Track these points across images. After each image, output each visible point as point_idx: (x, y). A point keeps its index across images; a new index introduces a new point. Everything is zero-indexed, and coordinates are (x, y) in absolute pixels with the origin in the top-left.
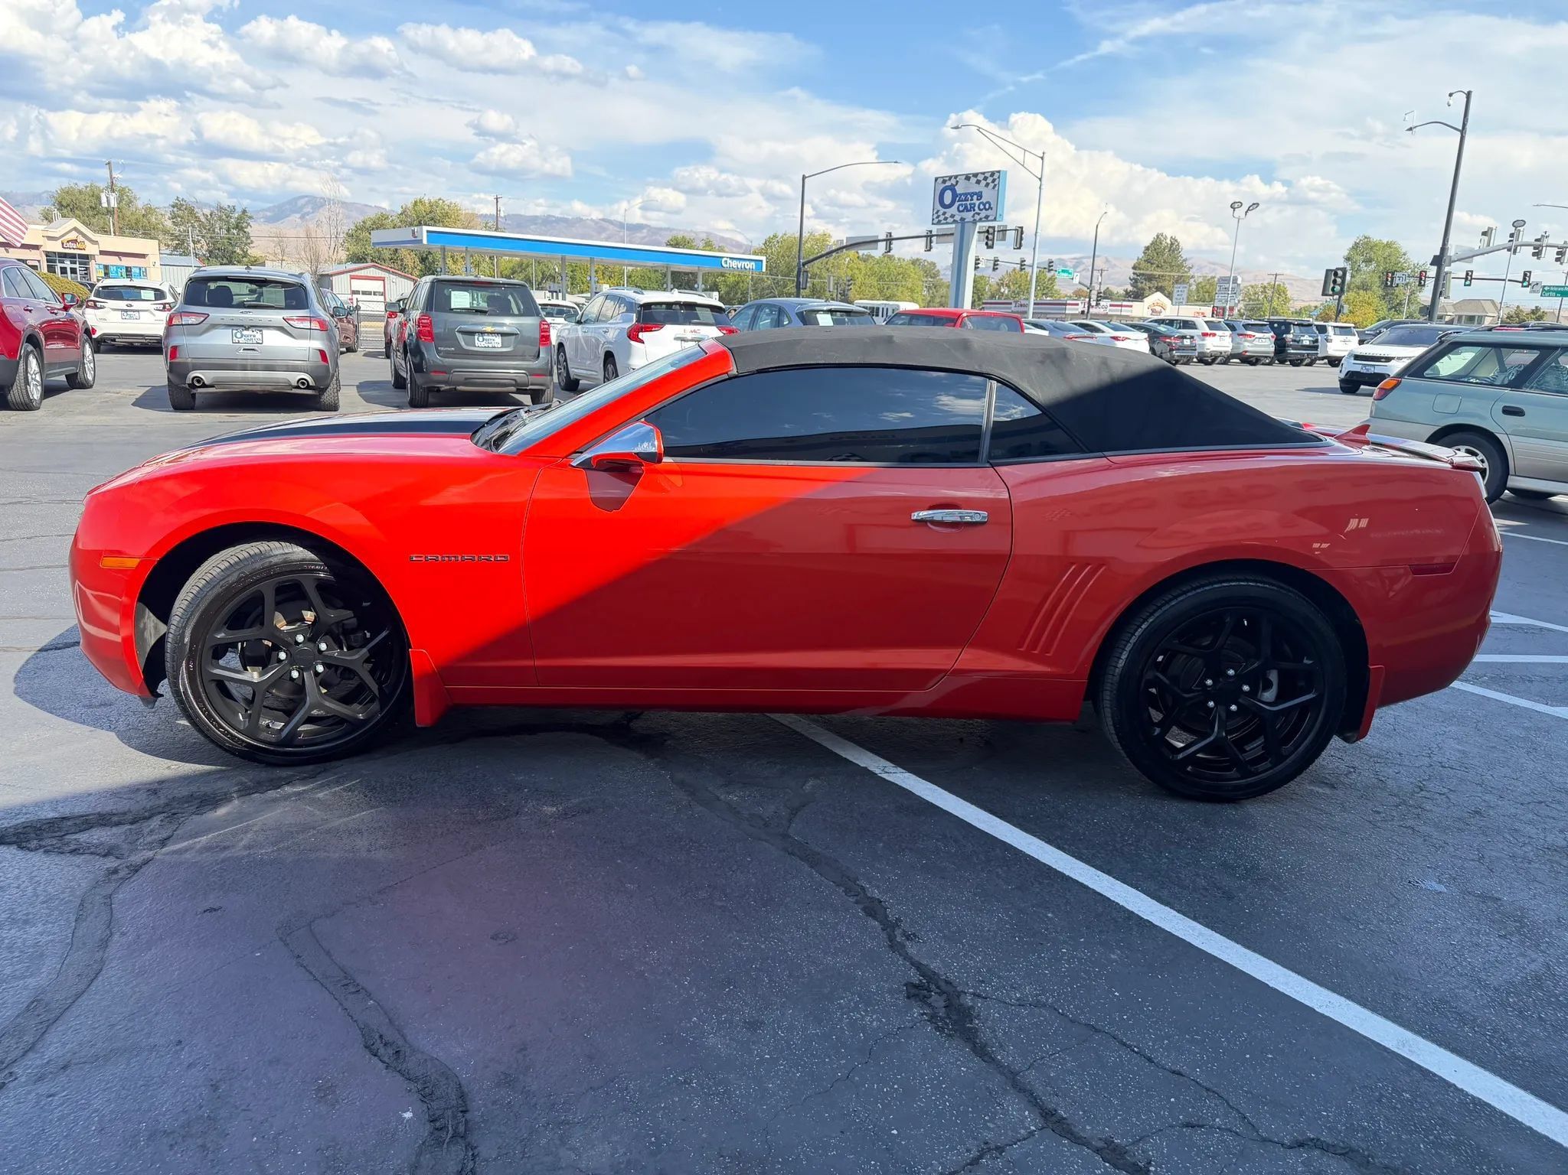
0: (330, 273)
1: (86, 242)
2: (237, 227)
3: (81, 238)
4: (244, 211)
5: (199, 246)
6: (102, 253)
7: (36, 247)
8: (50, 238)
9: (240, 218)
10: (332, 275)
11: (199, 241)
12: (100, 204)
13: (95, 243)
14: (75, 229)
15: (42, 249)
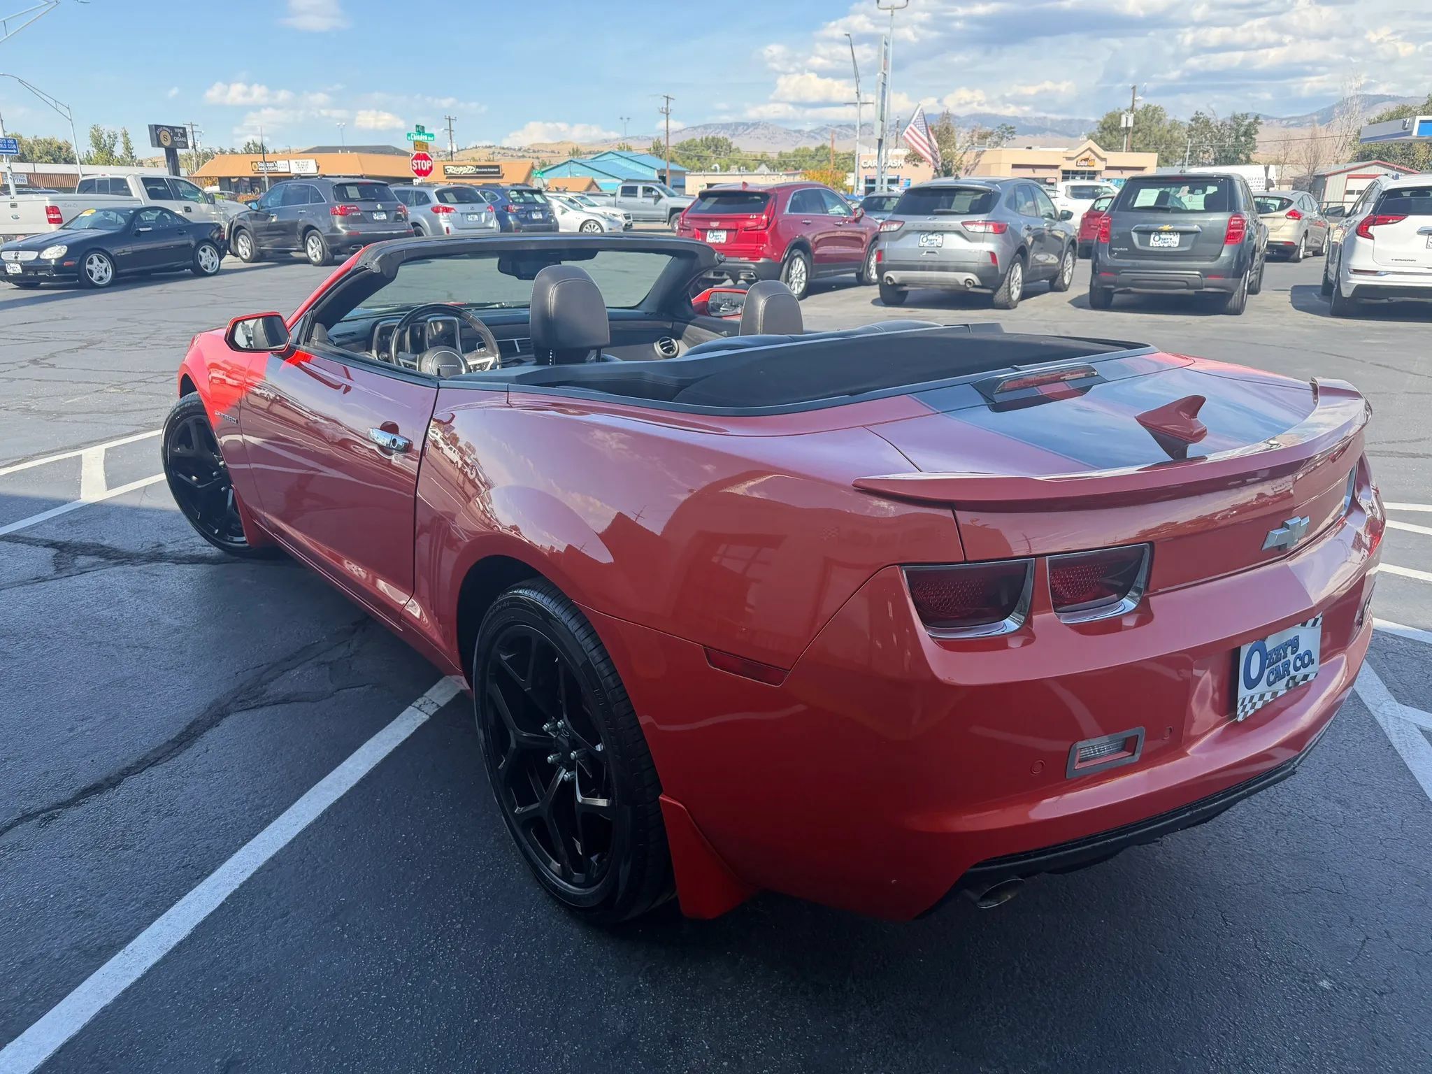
0: (1326, 173)
1: (1097, 159)
2: (1246, 134)
3: (1093, 157)
4: (1257, 118)
5: (1206, 155)
6: (1108, 168)
7: (1056, 167)
8: (1069, 159)
9: (1250, 124)
10: (1327, 176)
11: (1208, 151)
12: (1120, 124)
13: (1104, 160)
14: (1089, 149)
15: (1060, 168)
